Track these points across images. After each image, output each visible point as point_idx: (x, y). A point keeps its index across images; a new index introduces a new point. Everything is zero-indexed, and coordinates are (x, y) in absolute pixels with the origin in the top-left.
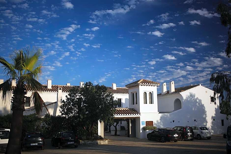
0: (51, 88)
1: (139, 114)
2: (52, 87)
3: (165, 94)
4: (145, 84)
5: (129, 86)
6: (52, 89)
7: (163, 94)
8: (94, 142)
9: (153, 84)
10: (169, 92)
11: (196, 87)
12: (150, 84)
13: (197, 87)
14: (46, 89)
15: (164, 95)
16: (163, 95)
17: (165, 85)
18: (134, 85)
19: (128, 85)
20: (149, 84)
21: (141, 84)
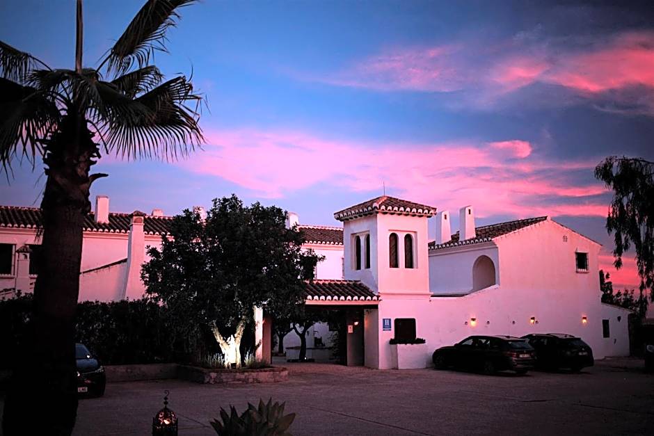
0: (108, 222)
1: (375, 298)
2: (109, 220)
3: (445, 244)
4: (396, 208)
5: (345, 214)
6: (109, 224)
7: (439, 244)
8: (246, 376)
9: (417, 210)
10: (459, 238)
11: (537, 224)
12: (408, 209)
13: (541, 223)
14: (93, 224)
15: (444, 246)
16: (440, 247)
17: (446, 218)
18: (361, 211)
19: (342, 212)
20: (405, 210)
21: (383, 207)
